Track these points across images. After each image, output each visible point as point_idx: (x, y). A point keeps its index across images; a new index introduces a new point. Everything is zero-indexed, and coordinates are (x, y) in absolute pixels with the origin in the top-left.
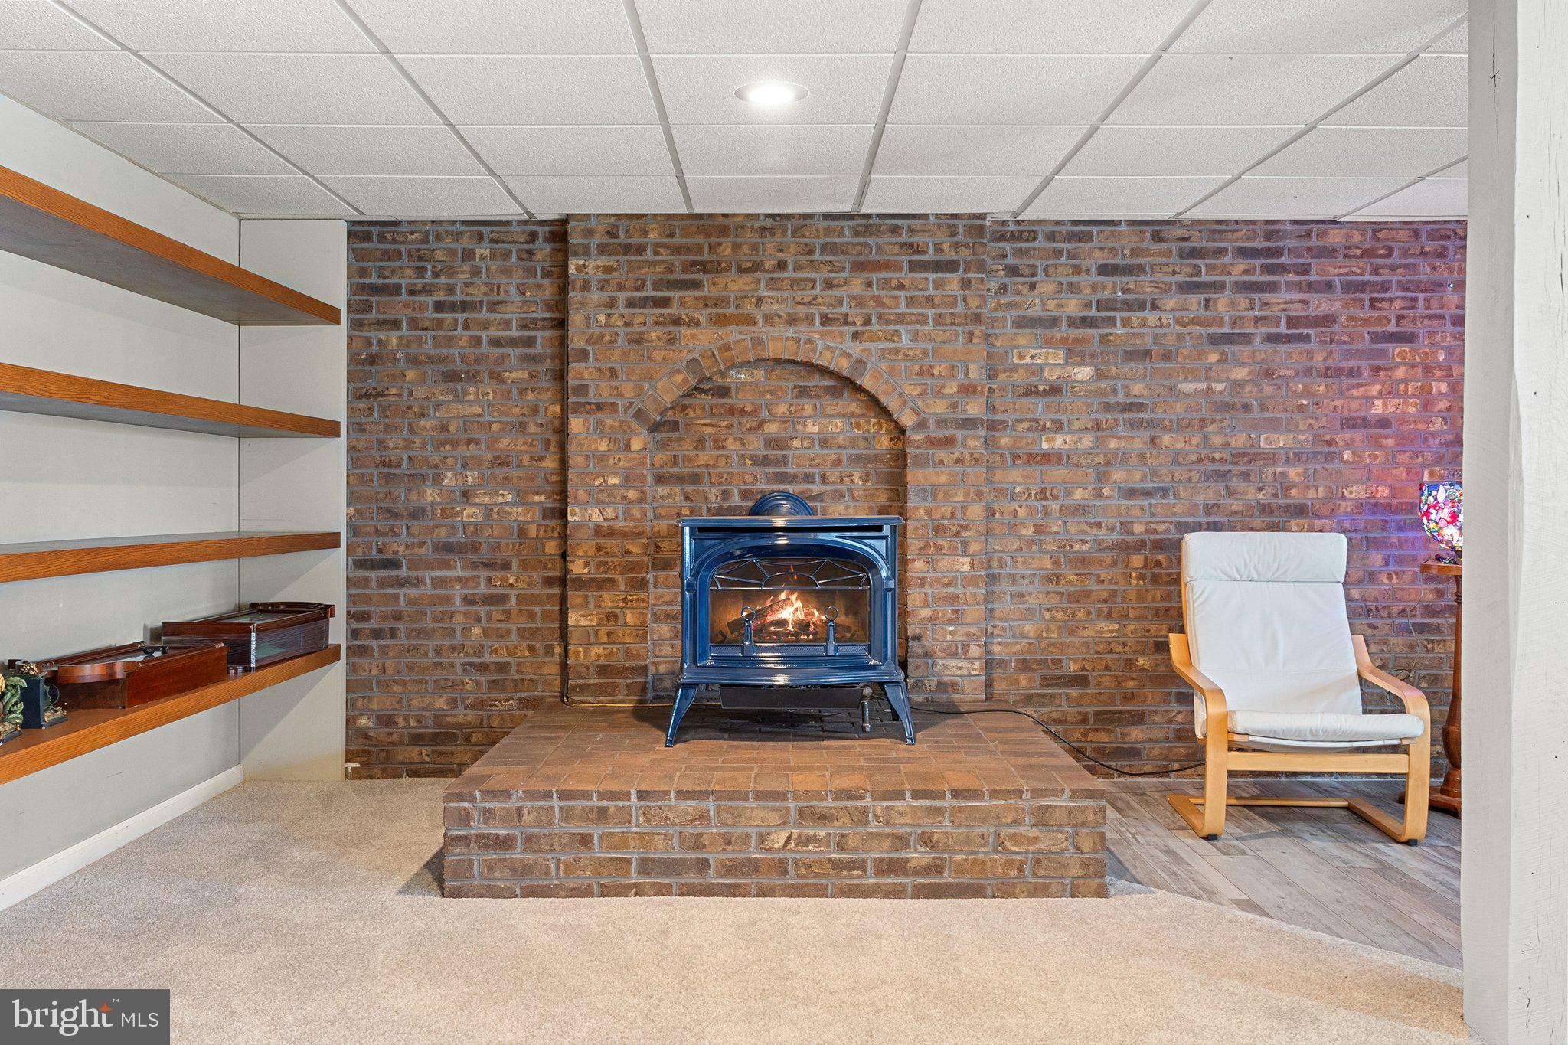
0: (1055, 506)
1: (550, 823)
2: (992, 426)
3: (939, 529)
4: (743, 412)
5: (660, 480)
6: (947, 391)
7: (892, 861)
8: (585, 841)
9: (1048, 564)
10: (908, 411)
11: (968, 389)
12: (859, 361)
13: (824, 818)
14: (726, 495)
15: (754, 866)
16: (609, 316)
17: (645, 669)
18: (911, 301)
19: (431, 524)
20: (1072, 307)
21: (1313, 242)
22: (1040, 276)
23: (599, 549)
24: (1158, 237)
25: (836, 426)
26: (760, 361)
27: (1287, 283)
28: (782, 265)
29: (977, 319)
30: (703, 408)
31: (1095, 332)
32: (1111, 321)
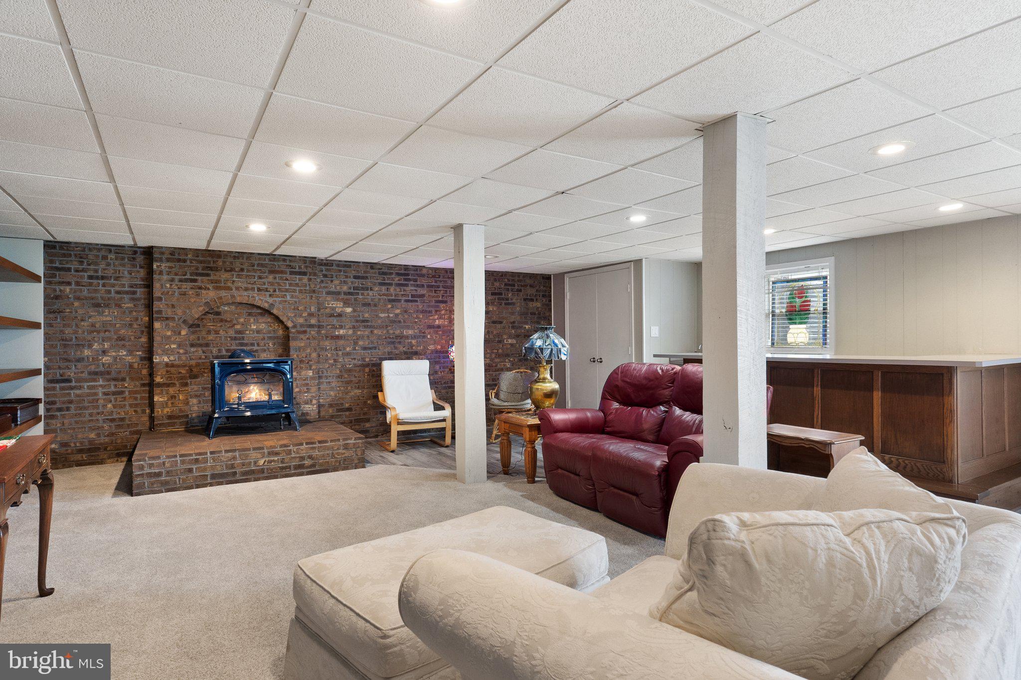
0: (340, 353)
1: (176, 466)
2: (319, 327)
3: (301, 361)
4: (226, 321)
5: (192, 345)
6: (304, 315)
7: (299, 465)
8: (190, 470)
9: (338, 372)
10: (290, 322)
11: (311, 315)
12: (272, 304)
13: (277, 454)
14: (220, 351)
15: (253, 472)
16: (171, 285)
17: (188, 415)
18: (290, 285)
19: (87, 364)
20: (345, 288)
21: (418, 272)
22: (335, 278)
23: (167, 372)
24: (372, 268)
25: (263, 326)
26: (233, 303)
27: (411, 284)
28: (242, 270)
29: (314, 291)
30: (210, 319)
31: (352, 297)
32: (358, 294)
